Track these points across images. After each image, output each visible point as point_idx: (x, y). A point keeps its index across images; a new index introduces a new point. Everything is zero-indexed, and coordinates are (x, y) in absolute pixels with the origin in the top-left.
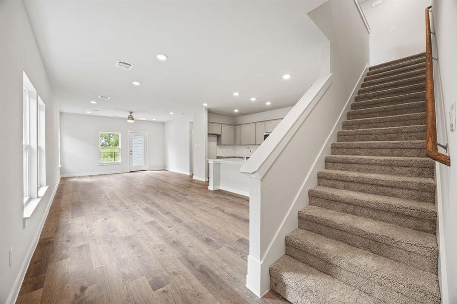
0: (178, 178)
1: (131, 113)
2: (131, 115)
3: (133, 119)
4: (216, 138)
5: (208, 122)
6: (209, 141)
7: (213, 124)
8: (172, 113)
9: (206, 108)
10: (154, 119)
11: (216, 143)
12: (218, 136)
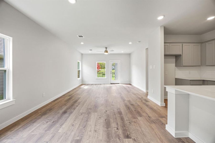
0: (134, 94)
1: (106, 48)
2: (106, 50)
3: (107, 52)
4: (174, 60)
5: (165, 43)
6: (165, 62)
7: (171, 44)
8: (130, 43)
9: (161, 26)
10: (122, 52)
11: (174, 65)
12: (177, 57)
